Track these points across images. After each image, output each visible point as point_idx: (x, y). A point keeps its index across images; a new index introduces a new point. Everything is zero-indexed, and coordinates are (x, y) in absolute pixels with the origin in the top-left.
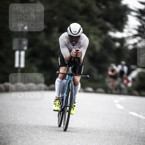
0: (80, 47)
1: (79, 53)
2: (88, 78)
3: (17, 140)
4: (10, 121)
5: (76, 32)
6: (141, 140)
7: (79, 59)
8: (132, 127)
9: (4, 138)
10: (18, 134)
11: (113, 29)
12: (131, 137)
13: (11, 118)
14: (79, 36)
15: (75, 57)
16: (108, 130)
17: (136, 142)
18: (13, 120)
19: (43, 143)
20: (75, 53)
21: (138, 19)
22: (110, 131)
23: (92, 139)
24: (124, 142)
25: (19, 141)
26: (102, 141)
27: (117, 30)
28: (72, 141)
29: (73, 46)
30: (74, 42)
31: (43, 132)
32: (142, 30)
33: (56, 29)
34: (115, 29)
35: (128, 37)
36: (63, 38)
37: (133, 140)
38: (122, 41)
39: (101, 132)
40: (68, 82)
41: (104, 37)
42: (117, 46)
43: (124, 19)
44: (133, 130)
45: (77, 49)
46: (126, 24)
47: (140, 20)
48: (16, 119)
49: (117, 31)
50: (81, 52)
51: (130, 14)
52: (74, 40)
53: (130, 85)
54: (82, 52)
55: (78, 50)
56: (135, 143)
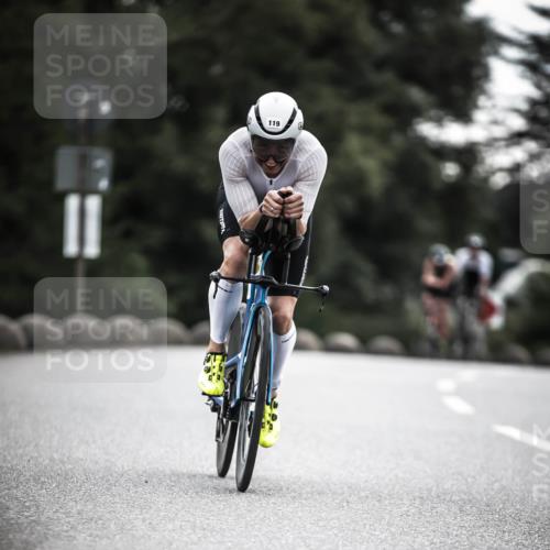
0: (297, 181)
1: (291, 202)
2: (324, 294)
3: (72, 533)
4: (47, 461)
5: (278, 124)
6: (537, 532)
7: (292, 225)
8: (504, 482)
9: (22, 523)
10: (74, 511)
11: (433, 113)
12: (503, 520)
13: (50, 447)
14: (291, 141)
15: (278, 219)
16: (417, 494)
17: (520, 538)
18: (56, 456)
19: (171, 544)
20: (276, 205)
21: (529, 74)
22: (422, 498)
23: (354, 530)
24: (473, 539)
25: (81, 537)
26: (393, 534)
27: (447, 114)
28: (278, 535)
29: (269, 176)
30: (271, 163)
31: (170, 503)
32: (543, 113)
33: (220, 113)
34: (441, 113)
35: (491, 143)
36: (234, 147)
37: (510, 532)
38: (467, 155)
39: (387, 502)
40: (252, 309)
41: (398, 140)
42: (449, 176)
43: (477, 72)
44: (508, 495)
45: (283, 189)
46: (483, 92)
47: (535, 78)
48: (67, 454)
49: (450, 117)
50: (300, 198)
51: (496, 53)
52: (272, 154)
53: (496, 322)
54: (303, 200)
55: (289, 194)
56: (517, 544)
